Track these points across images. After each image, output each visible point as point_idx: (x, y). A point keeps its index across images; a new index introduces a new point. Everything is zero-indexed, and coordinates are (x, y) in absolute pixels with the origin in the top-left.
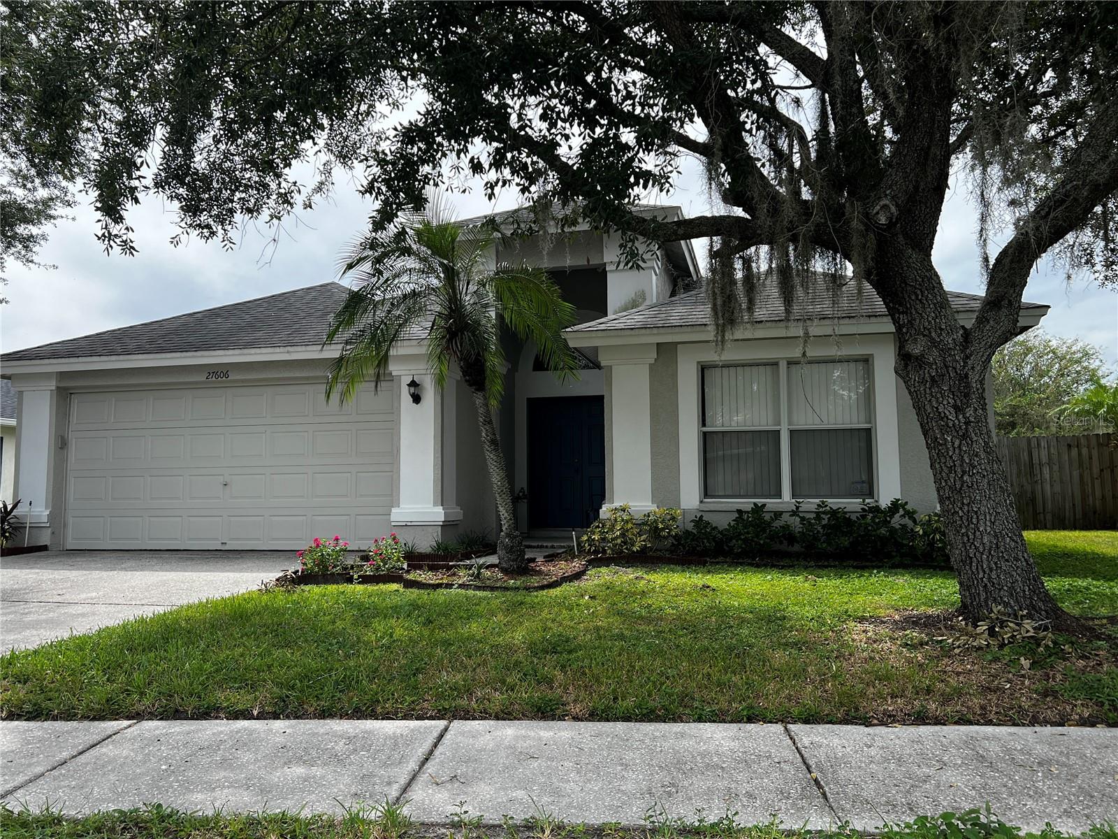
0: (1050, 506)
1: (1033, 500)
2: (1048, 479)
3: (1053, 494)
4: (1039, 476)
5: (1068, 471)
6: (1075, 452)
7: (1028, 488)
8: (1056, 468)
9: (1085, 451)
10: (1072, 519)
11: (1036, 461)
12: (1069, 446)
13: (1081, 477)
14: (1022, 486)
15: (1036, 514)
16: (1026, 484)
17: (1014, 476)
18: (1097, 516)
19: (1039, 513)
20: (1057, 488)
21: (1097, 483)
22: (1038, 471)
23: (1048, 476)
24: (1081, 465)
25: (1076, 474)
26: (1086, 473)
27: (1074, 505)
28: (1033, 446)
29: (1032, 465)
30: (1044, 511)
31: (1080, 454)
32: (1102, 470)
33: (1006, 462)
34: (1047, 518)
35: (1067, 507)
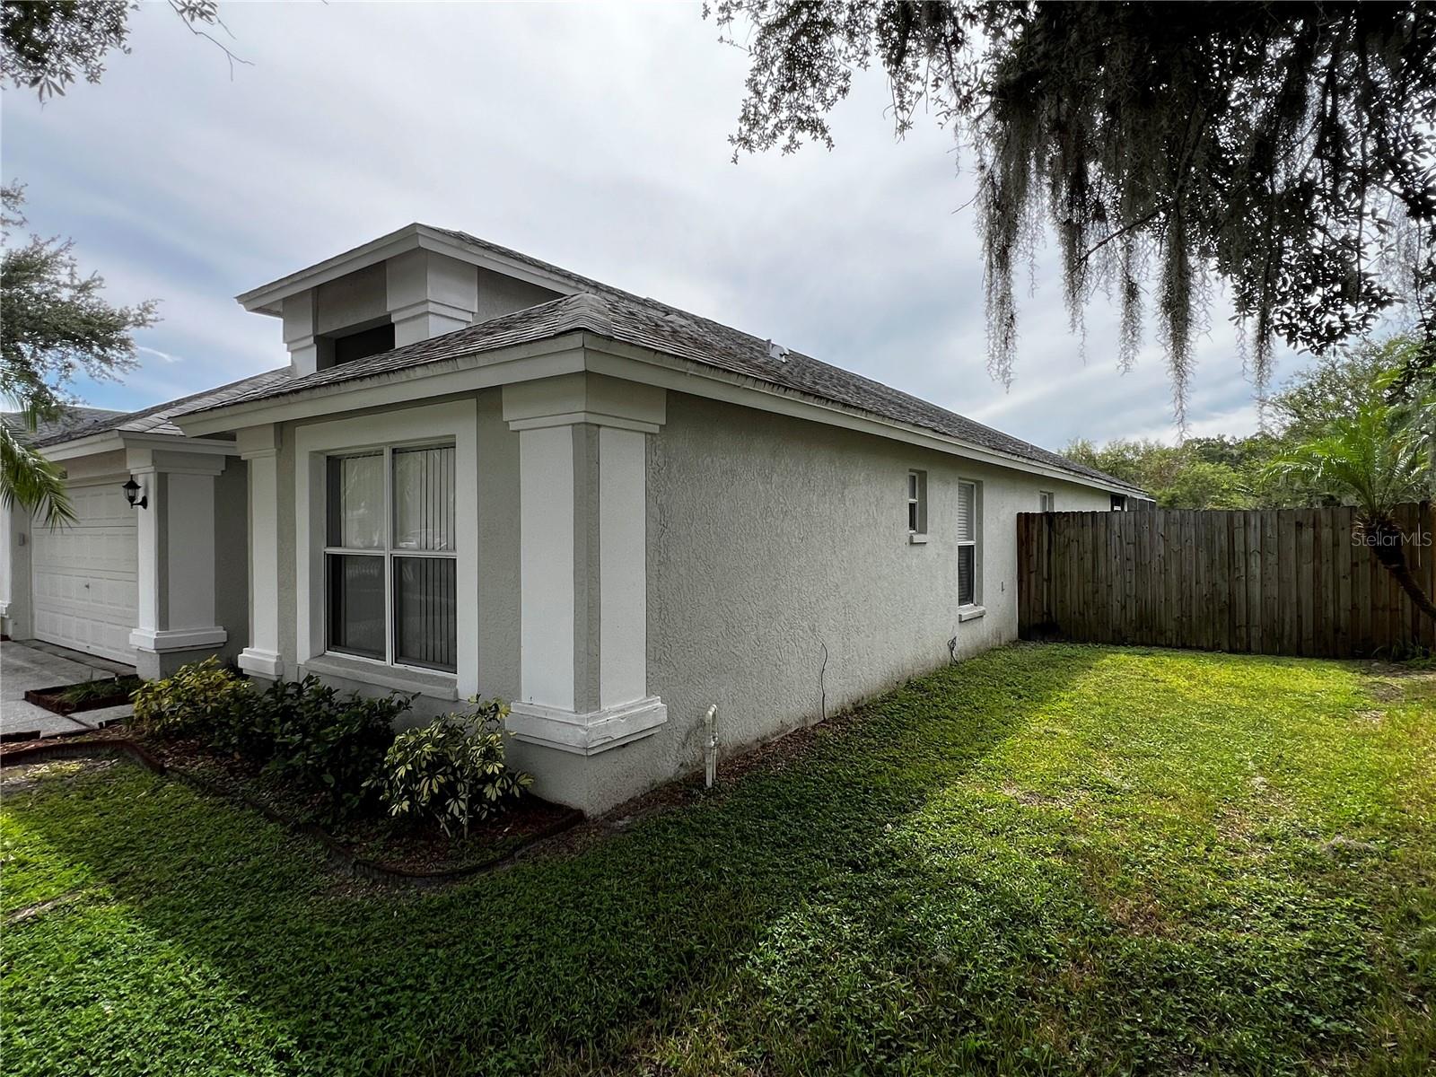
0: (1258, 615)
1: (1231, 606)
2: (1258, 576)
3: (1264, 599)
4: (1243, 570)
5: (1294, 565)
6: (1308, 535)
7: (1224, 588)
8: (1272, 559)
9: (1326, 533)
10: (1295, 640)
11: (1239, 547)
12: (1299, 525)
13: (1317, 574)
14: (1214, 585)
15: (1233, 627)
16: (1220, 581)
17: (1202, 570)
18: (1340, 636)
19: (1240, 626)
20: (1273, 590)
21: (1345, 586)
22: (1242, 564)
23: (1258, 572)
24: (1317, 554)
25: (1307, 569)
26: (1324, 569)
27: (1299, 617)
28: (1236, 525)
29: (1232, 553)
30: (1247, 623)
31: (1317, 538)
32: (1355, 565)
33: (1191, 547)
34: (1253, 634)
35: (1287, 620)
